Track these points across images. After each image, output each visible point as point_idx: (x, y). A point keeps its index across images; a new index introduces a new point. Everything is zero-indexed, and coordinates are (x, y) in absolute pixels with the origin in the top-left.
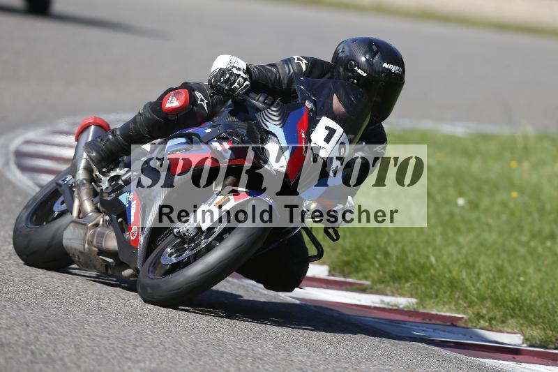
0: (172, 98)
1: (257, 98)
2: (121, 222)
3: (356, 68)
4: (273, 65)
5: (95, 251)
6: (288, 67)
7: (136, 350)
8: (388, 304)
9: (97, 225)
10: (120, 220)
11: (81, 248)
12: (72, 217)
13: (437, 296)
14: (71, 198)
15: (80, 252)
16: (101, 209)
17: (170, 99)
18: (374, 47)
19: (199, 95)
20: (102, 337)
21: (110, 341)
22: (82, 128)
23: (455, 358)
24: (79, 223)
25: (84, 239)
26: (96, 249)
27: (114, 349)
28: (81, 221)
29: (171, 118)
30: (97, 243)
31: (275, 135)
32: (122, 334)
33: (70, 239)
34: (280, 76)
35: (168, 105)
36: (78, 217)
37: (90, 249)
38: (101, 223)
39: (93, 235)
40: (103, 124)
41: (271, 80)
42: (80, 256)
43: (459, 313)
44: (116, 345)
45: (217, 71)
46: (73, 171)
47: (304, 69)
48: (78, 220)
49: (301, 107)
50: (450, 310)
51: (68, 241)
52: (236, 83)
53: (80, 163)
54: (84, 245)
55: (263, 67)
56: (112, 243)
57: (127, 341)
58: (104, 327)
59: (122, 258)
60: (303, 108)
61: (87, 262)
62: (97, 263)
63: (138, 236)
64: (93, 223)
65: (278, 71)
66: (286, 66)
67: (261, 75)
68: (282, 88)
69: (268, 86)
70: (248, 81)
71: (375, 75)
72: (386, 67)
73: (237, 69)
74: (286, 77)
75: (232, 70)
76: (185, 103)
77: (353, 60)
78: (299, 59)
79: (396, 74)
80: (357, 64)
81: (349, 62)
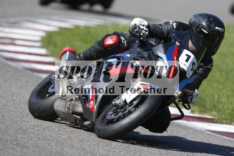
0: (109, 39)
1: (152, 40)
3: (202, 29)
4: (160, 25)
6: (168, 26)
7: (27, 117)
9: (72, 100)
10: (84, 98)
11: (64, 111)
12: (59, 95)
15: (63, 113)
17: (108, 39)
18: (211, 19)
19: (122, 38)
20: (14, 112)
21: (17, 113)
22: (63, 52)
25: (65, 107)
26: (71, 112)
27: (19, 117)
28: (63, 98)
29: (108, 49)
30: (72, 108)
32: (22, 111)
33: (58, 106)
34: (163, 30)
35: (107, 43)
37: (68, 112)
38: (74, 99)
39: (70, 105)
40: (73, 51)
41: (159, 32)
42: (63, 115)
44: (19, 115)
45: (133, 25)
47: (175, 27)
48: (62, 97)
49: (174, 45)
51: (57, 107)
52: (142, 33)
54: (65, 110)
55: (155, 25)
56: (80, 109)
57: (24, 113)
58: (14, 108)
59: (85, 116)
60: (175, 45)
61: (66, 118)
62: (72, 118)
63: (93, 106)
64: (70, 99)
65: (162, 28)
66: (166, 26)
67: (154, 29)
68: (164, 36)
69: (157, 35)
70: (148, 32)
71: (212, 33)
72: (217, 29)
73: (142, 26)
74: (166, 31)
75: (140, 26)
76: (116, 42)
77: (201, 25)
78: (172, 23)
79: (222, 32)
80: (203, 27)
81: (199, 25)
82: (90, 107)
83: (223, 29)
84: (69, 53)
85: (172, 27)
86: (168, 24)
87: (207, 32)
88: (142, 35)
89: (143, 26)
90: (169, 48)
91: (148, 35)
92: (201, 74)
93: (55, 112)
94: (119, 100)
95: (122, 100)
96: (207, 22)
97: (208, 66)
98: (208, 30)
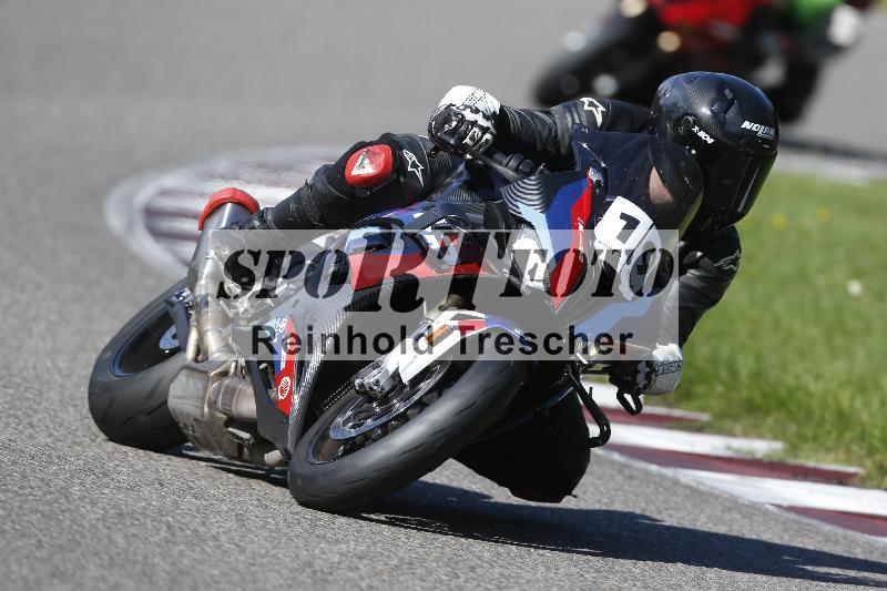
0: (363, 160)
1: (505, 162)
2: (266, 368)
3: (696, 129)
4: (547, 112)
5: (220, 419)
6: (573, 118)
8: (738, 451)
9: (225, 374)
11: (195, 412)
12: (186, 360)
13: (815, 438)
15: (195, 419)
16: (234, 346)
17: (360, 160)
18: (728, 93)
19: (409, 156)
22: (211, 207)
23: (845, 537)
24: (195, 370)
25: (203, 398)
26: (222, 415)
28: (199, 366)
29: (359, 193)
30: (223, 404)
31: (532, 227)
33: (180, 398)
34: (556, 131)
35: (355, 172)
36: (196, 360)
37: (212, 416)
38: (232, 370)
39: (217, 391)
40: (248, 201)
41: (541, 136)
42: (196, 427)
43: (851, 465)
45: (443, 108)
46: (192, 280)
47: (599, 120)
48: (194, 365)
49: (580, 180)
50: (837, 461)
51: (177, 401)
52: (469, 137)
53: (204, 267)
54: (202, 409)
55: (529, 112)
56: (247, 406)
59: (264, 433)
60: (583, 181)
61: (206, 437)
62: (225, 439)
63: (291, 393)
64: (219, 370)
65: (554, 122)
66: (568, 115)
67: (525, 126)
68: (559, 151)
69: (535, 146)
70: (491, 133)
71: (729, 142)
72: (749, 128)
73: (472, 111)
74: (566, 135)
75: (463, 113)
76: (385, 168)
77: (690, 115)
78: (591, 104)
79: (765, 141)
80: (698, 122)
81: (684, 116)
82: (281, 397)
83: (772, 132)
84: (232, 210)
85: (588, 121)
86: (573, 109)
87: (710, 141)
88: (471, 143)
89: (476, 111)
90: (562, 190)
91: (492, 145)
92: (699, 291)
93: (172, 418)
94: (375, 372)
95: (387, 371)
96: (711, 105)
97: (721, 262)
98: (716, 131)
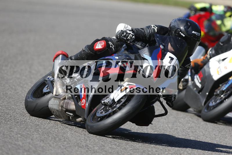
1: (138, 44)
2: (77, 97)
3: (181, 33)
4: (143, 29)
5: (64, 110)
9: (65, 99)
11: (57, 109)
12: (53, 95)
14: (52, 87)
17: (98, 44)
18: (189, 24)
19: (110, 43)
22: (56, 56)
24: (56, 98)
25: (59, 105)
29: (98, 53)
30: (65, 106)
31: (147, 60)
34: (145, 34)
35: (96, 48)
37: (62, 109)
38: (67, 98)
39: (63, 103)
40: (66, 54)
42: (57, 113)
45: (120, 31)
47: (156, 31)
48: (56, 96)
51: (51, 105)
52: (129, 37)
54: (59, 108)
55: (138, 29)
56: (73, 107)
59: (77, 113)
60: (159, 48)
61: (59, 115)
62: (65, 115)
63: (85, 104)
64: (63, 98)
65: (145, 31)
68: (146, 39)
70: (134, 36)
72: (194, 33)
73: (129, 31)
74: (148, 35)
75: (127, 31)
77: (179, 29)
78: (154, 27)
80: (181, 31)
81: (177, 29)
82: (82, 105)
83: (200, 34)
84: (62, 56)
85: (153, 31)
87: (184, 36)
90: (154, 51)
91: (135, 39)
94: (108, 99)
95: (111, 99)
98: (186, 33)
